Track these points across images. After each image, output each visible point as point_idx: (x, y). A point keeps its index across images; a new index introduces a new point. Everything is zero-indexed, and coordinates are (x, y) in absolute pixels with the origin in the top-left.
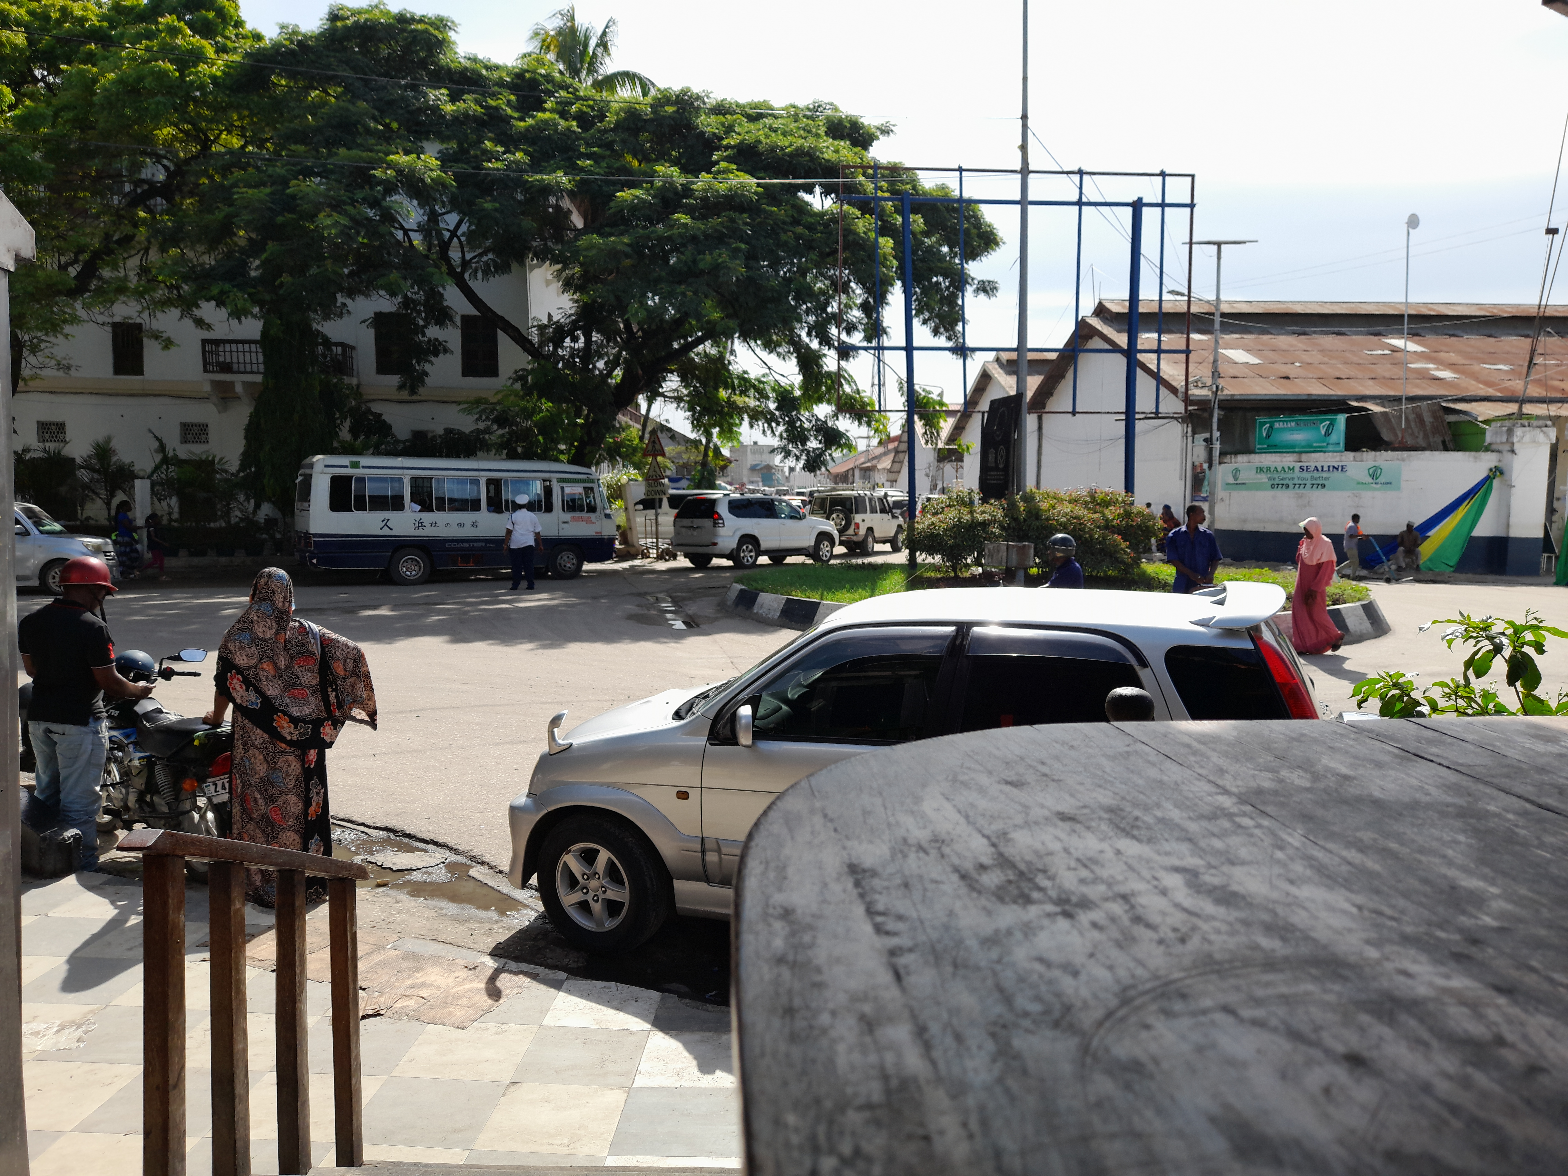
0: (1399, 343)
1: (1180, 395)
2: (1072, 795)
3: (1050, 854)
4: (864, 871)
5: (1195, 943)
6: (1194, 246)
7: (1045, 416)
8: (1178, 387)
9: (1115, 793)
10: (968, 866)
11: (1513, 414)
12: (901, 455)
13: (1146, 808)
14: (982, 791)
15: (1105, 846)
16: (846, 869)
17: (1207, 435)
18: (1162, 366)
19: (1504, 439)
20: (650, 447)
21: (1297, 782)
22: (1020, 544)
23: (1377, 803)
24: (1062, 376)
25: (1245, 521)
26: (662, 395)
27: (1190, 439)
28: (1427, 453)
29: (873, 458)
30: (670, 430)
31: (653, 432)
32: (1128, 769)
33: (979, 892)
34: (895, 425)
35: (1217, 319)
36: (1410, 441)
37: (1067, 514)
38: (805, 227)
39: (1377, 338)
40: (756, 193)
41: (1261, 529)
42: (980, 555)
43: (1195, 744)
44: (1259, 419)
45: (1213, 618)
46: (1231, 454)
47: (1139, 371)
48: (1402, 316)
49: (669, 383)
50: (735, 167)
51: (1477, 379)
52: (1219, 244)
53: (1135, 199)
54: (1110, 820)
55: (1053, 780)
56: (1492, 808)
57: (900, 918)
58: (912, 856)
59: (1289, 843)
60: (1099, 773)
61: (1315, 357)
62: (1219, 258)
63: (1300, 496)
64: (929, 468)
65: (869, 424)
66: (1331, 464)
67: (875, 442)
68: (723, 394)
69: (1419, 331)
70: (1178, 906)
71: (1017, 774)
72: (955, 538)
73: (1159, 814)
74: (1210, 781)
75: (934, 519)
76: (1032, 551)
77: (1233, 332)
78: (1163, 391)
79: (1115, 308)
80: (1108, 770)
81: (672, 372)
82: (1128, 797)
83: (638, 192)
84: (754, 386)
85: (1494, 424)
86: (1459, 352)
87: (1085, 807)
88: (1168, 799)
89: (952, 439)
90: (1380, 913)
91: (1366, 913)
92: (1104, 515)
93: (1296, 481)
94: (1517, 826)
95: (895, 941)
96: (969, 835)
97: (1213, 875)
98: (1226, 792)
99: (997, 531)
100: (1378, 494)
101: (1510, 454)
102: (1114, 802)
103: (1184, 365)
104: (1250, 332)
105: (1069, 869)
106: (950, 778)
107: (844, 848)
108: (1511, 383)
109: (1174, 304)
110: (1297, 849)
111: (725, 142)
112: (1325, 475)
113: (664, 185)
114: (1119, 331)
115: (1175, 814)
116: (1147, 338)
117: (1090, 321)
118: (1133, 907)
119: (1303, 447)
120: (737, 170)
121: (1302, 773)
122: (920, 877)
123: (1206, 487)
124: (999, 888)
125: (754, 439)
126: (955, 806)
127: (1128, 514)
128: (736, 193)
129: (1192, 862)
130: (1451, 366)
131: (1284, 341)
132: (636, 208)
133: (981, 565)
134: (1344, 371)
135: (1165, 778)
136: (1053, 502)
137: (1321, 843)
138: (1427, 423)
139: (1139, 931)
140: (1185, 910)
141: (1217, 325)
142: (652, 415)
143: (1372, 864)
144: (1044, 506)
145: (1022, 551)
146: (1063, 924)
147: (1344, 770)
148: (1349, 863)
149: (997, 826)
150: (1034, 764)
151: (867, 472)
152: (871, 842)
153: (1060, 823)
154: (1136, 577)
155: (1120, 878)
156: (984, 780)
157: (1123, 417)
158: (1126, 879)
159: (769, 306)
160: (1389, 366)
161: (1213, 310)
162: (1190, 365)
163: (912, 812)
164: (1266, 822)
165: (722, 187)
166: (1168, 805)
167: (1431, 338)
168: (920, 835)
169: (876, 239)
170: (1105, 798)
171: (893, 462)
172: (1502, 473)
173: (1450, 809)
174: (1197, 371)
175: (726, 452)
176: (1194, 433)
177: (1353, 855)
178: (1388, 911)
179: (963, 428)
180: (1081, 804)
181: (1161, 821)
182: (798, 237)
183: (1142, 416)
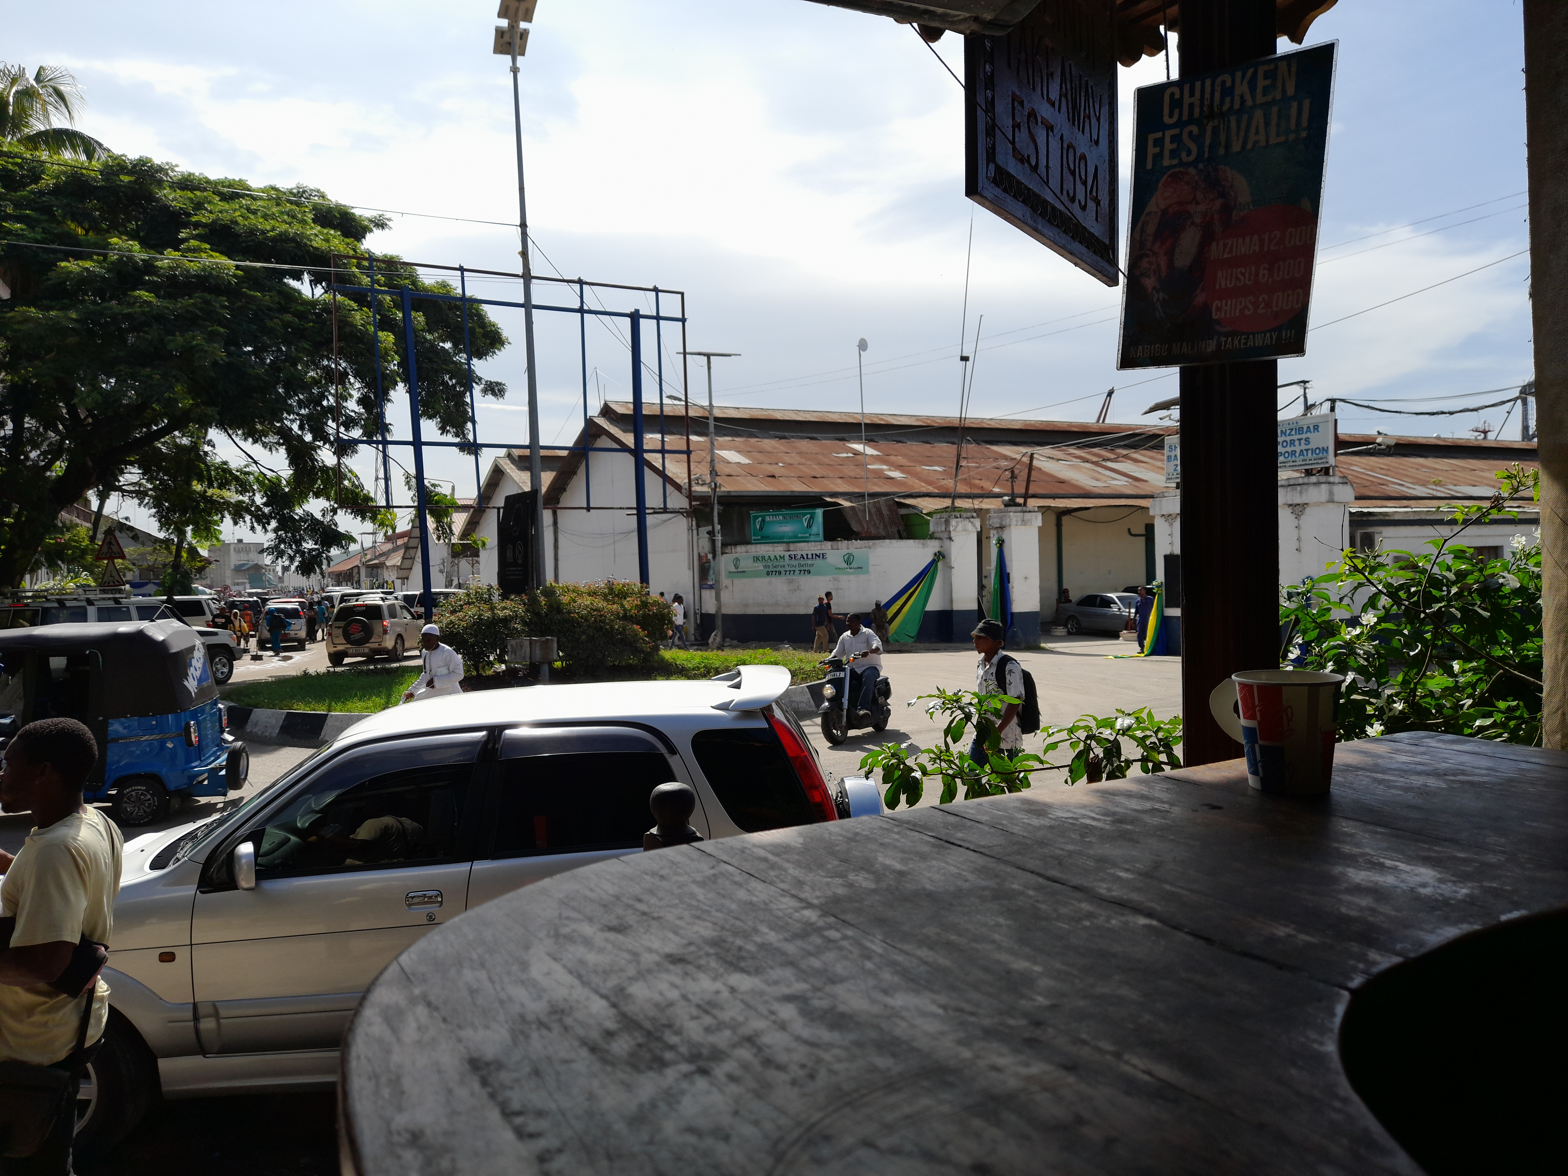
0: (859, 447)
1: (684, 491)
2: (676, 933)
3: (671, 1004)
4: (488, 1064)
5: (822, 1075)
6: (687, 356)
7: (559, 511)
8: (682, 484)
9: (715, 924)
10: (595, 1035)
11: (948, 507)
12: (412, 552)
13: (746, 936)
14: (587, 942)
15: (718, 985)
16: (467, 1067)
17: (710, 528)
18: (667, 465)
19: (943, 529)
20: (105, 549)
21: (865, 884)
22: (543, 639)
23: (931, 896)
24: (574, 473)
25: (746, 605)
26: (119, 489)
27: (695, 532)
28: (888, 541)
29: (381, 555)
30: (131, 529)
31: (109, 532)
32: (718, 893)
33: (613, 1064)
34: (404, 521)
35: (712, 423)
36: (873, 531)
37: (587, 606)
38: (294, 315)
39: (842, 443)
40: (235, 276)
41: (761, 613)
42: (503, 652)
43: (770, 857)
44: (753, 513)
45: (733, 701)
46: (731, 545)
47: (646, 470)
48: (861, 424)
49: (127, 476)
50: (208, 246)
51: (920, 479)
52: (708, 356)
53: (633, 310)
54: (716, 954)
55: (654, 919)
56: (1015, 886)
57: (540, 1114)
58: (535, 1035)
59: (874, 951)
60: (695, 903)
61: (794, 458)
62: (709, 368)
63: (791, 582)
64: (443, 563)
65: (373, 519)
66: (814, 552)
67: (380, 537)
68: (197, 487)
69: (874, 438)
70: (798, 1038)
71: (618, 917)
72: (476, 636)
73: (758, 939)
74: (793, 896)
75: (452, 618)
76: (555, 645)
77: (725, 435)
78: (669, 488)
79: (620, 410)
80: (701, 897)
81: (132, 464)
82: (727, 926)
83: (88, 264)
84: (236, 478)
85: (935, 516)
86: (904, 456)
87: (690, 944)
88: (762, 921)
89: (465, 534)
90: (961, 1010)
91: (951, 1012)
92: (622, 606)
93: (787, 568)
94: (1037, 901)
95: (541, 1144)
96: (588, 999)
97: (820, 999)
98: (809, 905)
99: (519, 627)
100: (852, 577)
101: (948, 541)
102: (715, 934)
103: (686, 465)
104: (739, 435)
105: (693, 1018)
106: (552, 933)
107: (459, 1040)
108: (944, 482)
109: (674, 408)
110: (881, 956)
111: (194, 219)
112: (809, 562)
113: (120, 260)
114: (625, 431)
115: (772, 937)
116: (652, 439)
117: (595, 420)
118: (760, 1049)
119: (790, 538)
120: (211, 250)
121: (866, 875)
122: (549, 1059)
123: (711, 575)
124: (632, 1055)
125: (238, 536)
126: (564, 966)
127: (644, 604)
128: (210, 274)
129: (800, 987)
130: (900, 468)
131: (768, 444)
132: (85, 281)
133: (504, 662)
134: (818, 471)
135: (755, 899)
136: (573, 595)
137: (899, 945)
138: (885, 516)
139: (772, 1074)
140: (806, 1042)
141: (712, 429)
142: (106, 511)
143: (943, 961)
144: (565, 599)
145: (546, 645)
146: (701, 1083)
147: (898, 866)
148: (926, 963)
149: (612, 982)
150: (631, 902)
151: (374, 569)
152: (487, 1027)
153: (672, 967)
154: (656, 665)
155: (741, 1019)
156: (587, 929)
157: (635, 512)
158: (747, 1019)
159: (255, 395)
160: (854, 467)
161: (707, 414)
162: (692, 464)
163: (523, 982)
164: (850, 933)
165: (193, 267)
166: (764, 929)
167: (883, 444)
168: (536, 1007)
169: (375, 332)
170: (704, 930)
171: (404, 558)
172: (944, 557)
173: (986, 893)
174: (697, 470)
175: (204, 553)
176: (698, 526)
177: (924, 953)
178: (968, 1007)
179: (478, 523)
180: (685, 942)
181: (763, 946)
182: (286, 325)
183: (651, 511)
